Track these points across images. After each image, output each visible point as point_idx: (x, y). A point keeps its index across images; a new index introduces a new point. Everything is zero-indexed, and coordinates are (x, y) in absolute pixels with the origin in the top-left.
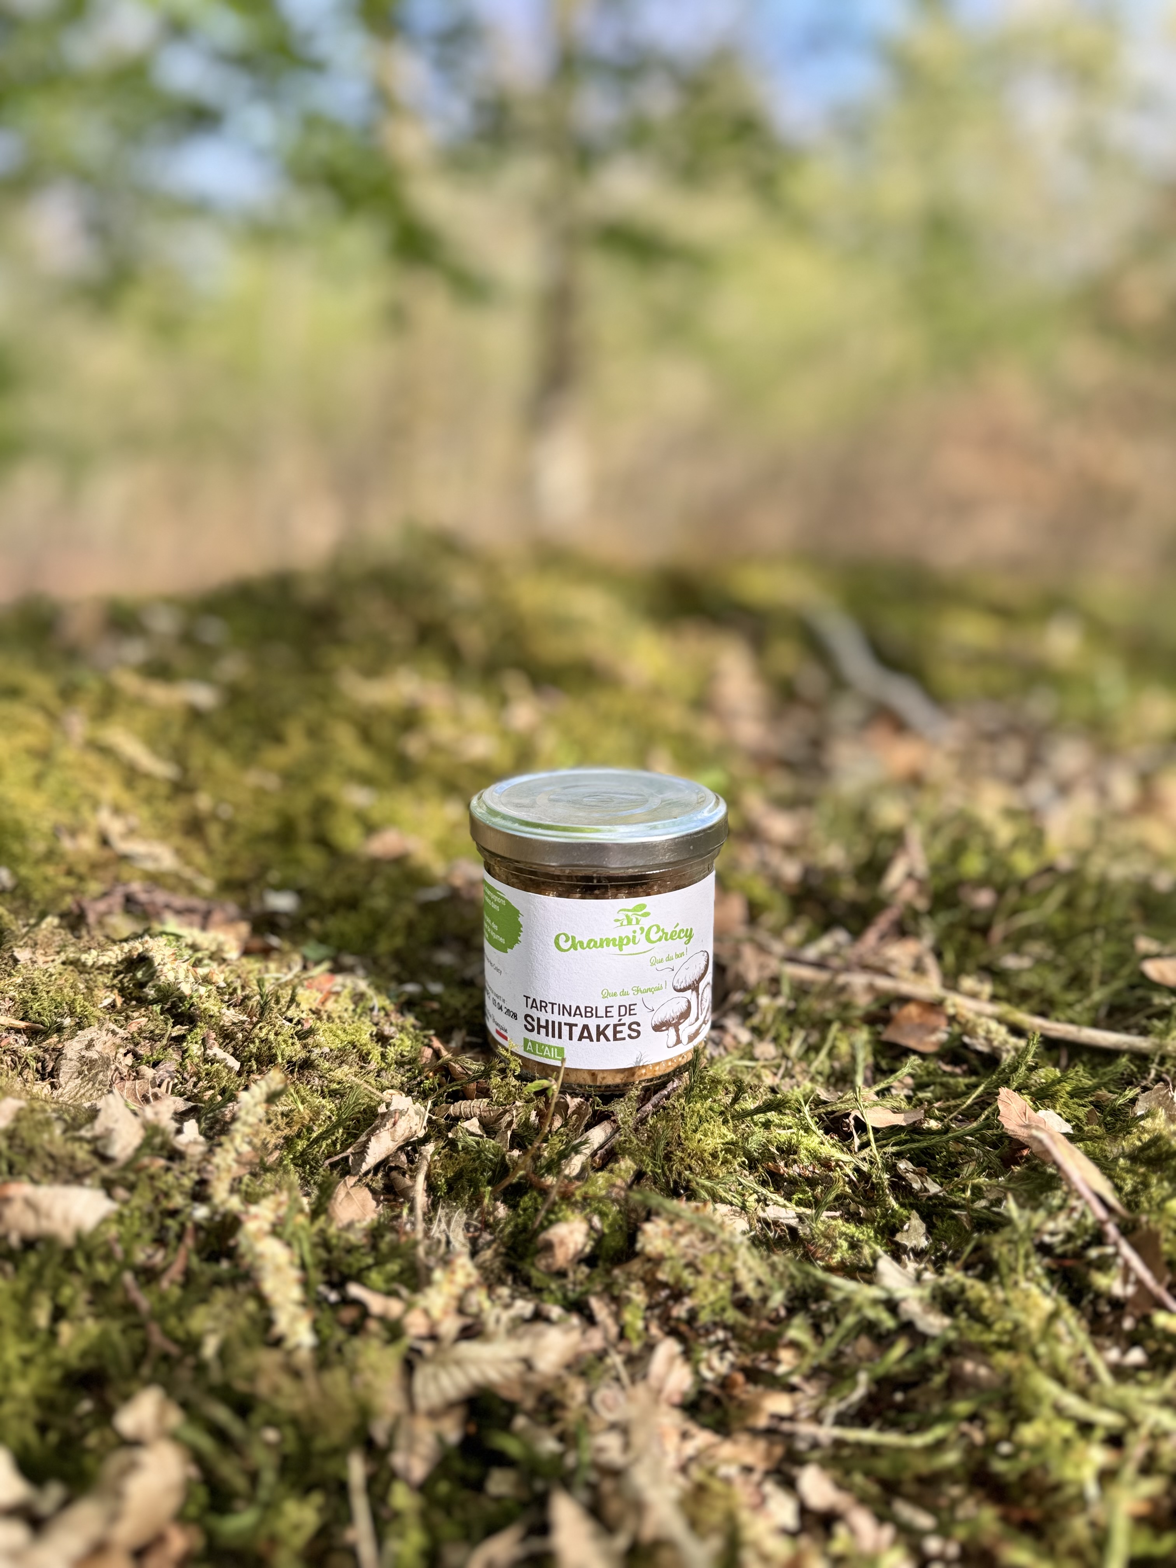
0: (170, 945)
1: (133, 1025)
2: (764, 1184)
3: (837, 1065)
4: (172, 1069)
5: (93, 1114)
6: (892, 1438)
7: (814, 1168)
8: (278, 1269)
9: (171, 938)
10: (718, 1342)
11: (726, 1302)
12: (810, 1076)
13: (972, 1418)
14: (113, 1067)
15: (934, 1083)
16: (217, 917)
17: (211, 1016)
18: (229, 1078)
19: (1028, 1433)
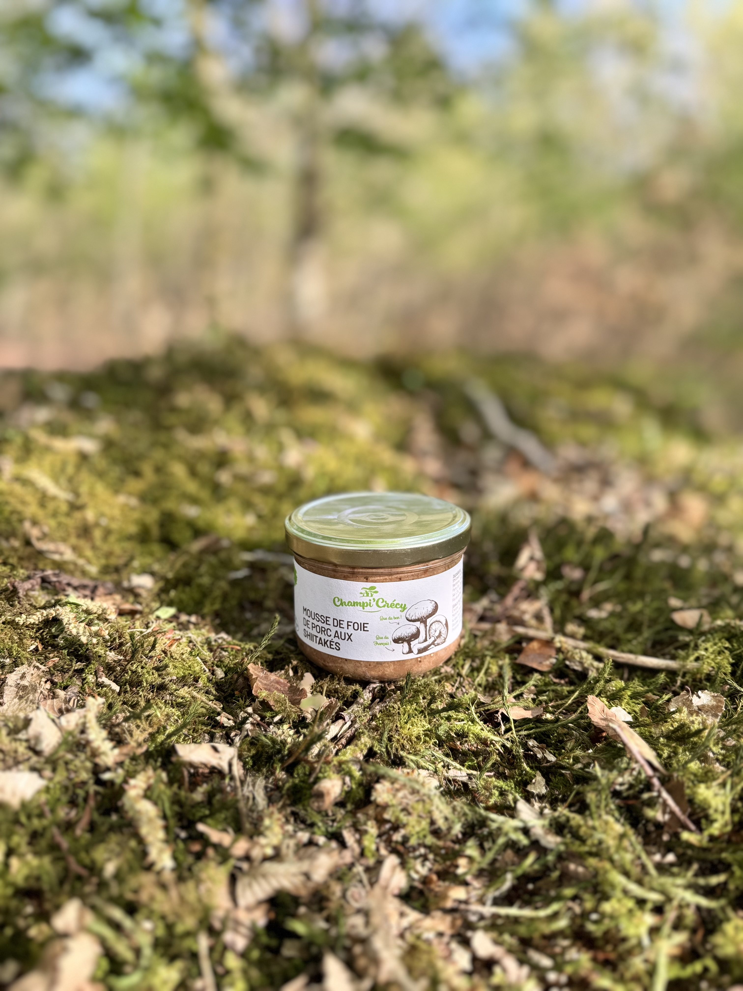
0: (73, 612)
1: (50, 662)
2: (447, 755)
3: (490, 679)
4: (76, 691)
5: (27, 722)
6: (527, 912)
7: (477, 745)
8: (150, 821)
9: (73, 606)
10: (421, 856)
11: (426, 832)
12: (474, 687)
13: (575, 898)
14: (39, 691)
15: (549, 690)
16: (101, 591)
17: (100, 656)
18: (113, 697)
19: (607, 907)
